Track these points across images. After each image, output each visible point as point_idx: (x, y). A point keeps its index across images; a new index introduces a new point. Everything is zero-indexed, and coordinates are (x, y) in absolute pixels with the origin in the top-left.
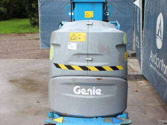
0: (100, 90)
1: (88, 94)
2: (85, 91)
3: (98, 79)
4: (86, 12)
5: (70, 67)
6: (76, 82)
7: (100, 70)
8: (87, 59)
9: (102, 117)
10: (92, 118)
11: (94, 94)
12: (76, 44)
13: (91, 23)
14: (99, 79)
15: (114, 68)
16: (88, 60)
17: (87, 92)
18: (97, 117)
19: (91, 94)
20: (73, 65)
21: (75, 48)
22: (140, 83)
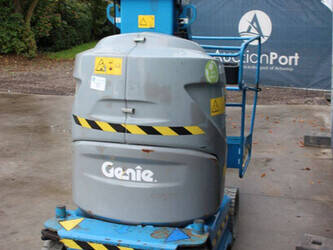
0: (151, 173)
1: (127, 178)
2: (122, 173)
3: (144, 150)
4: (140, 17)
5: (93, 125)
6: (105, 153)
7: (148, 133)
8: (124, 109)
9: (155, 225)
10: (135, 225)
11: (139, 179)
12: (104, 79)
13: (142, 39)
14: (147, 151)
15: (181, 131)
16: (126, 113)
17: (125, 174)
18: (143, 225)
19: (133, 179)
20: (99, 120)
21: (102, 88)
22: (324, 153)
